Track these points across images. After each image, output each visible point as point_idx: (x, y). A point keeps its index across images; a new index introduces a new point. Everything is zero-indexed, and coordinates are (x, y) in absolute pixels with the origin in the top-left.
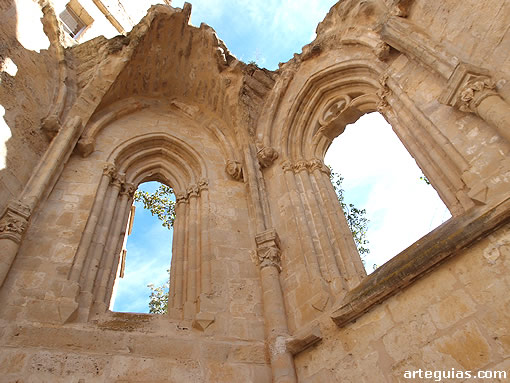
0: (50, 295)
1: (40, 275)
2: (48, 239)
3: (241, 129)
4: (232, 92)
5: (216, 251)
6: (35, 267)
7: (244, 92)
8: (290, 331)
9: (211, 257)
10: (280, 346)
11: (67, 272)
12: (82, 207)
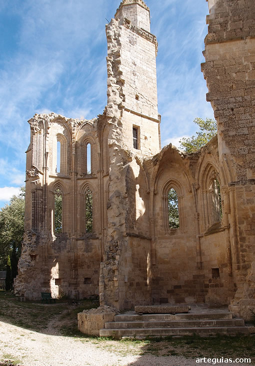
0: (161, 231)
1: (158, 227)
2: (157, 220)
3: (191, 176)
4: (187, 166)
5: (187, 215)
6: (157, 226)
7: (190, 165)
8: (199, 234)
9: (186, 217)
10: (197, 237)
11: (162, 226)
12: (160, 210)
